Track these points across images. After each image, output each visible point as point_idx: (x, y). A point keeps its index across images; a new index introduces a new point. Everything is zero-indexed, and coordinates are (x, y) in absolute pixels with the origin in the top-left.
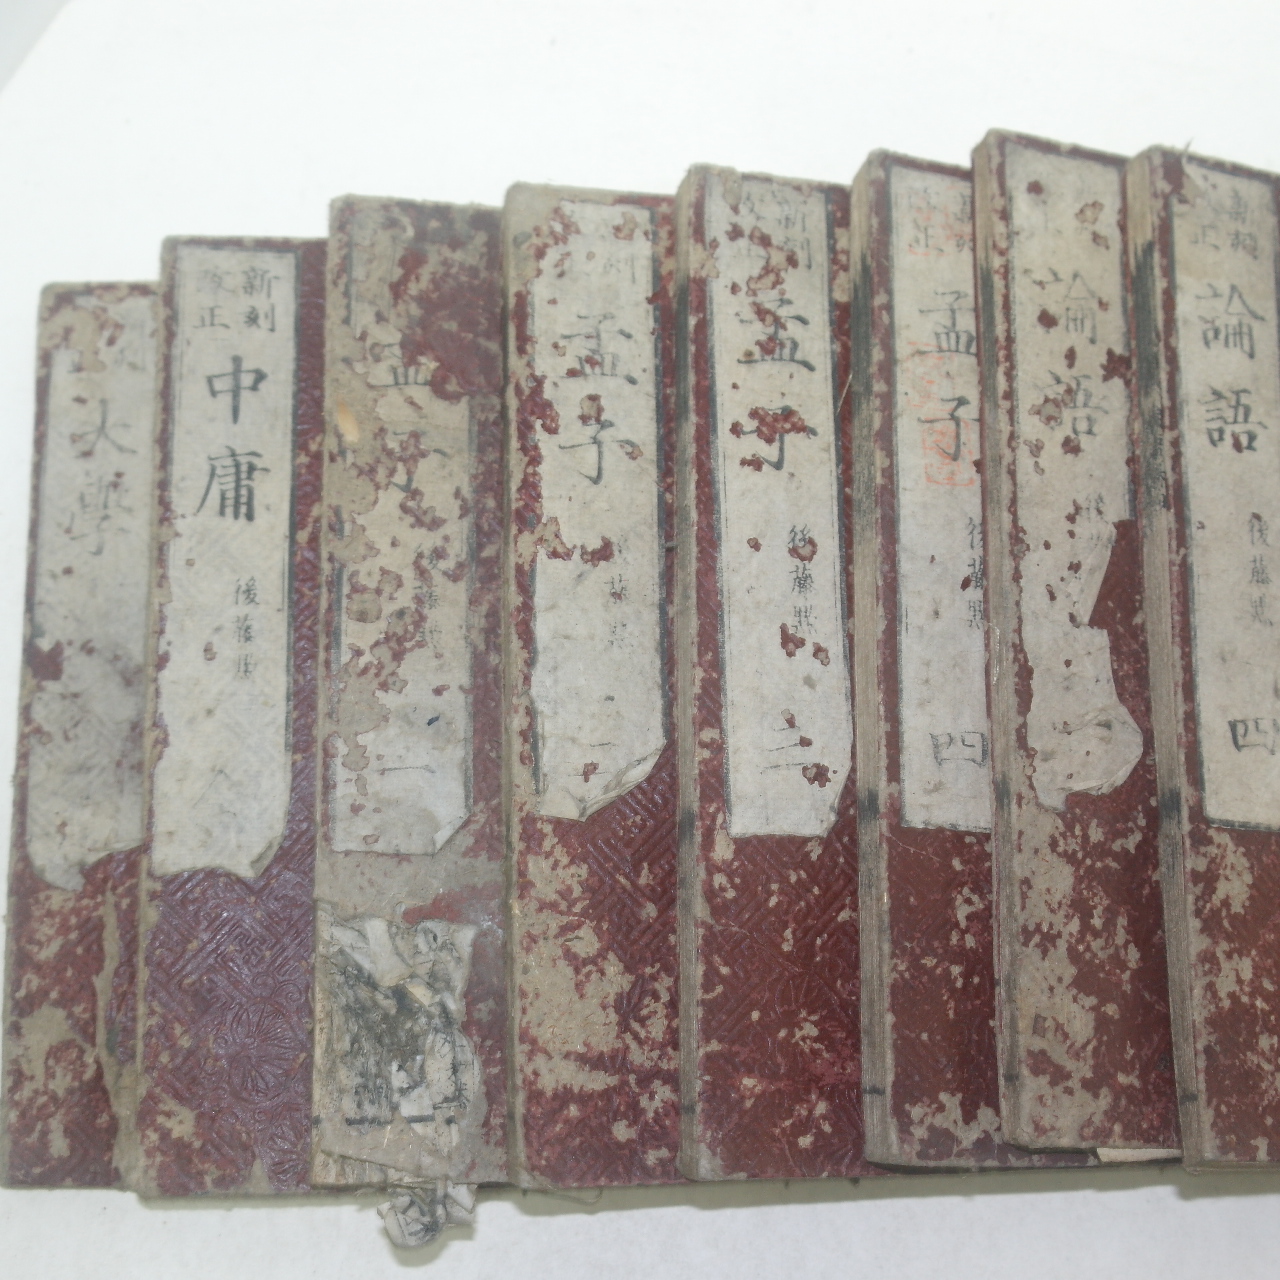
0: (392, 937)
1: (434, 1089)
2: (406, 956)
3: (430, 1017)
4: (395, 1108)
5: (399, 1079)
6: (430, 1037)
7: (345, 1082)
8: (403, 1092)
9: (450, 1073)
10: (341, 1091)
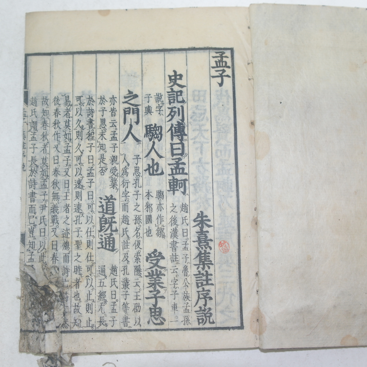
0: (43, 269)
1: (56, 321)
2: (47, 276)
3: (56, 296)
4: (44, 327)
5: (45, 317)
6: (56, 303)
7: (29, 318)
8: (47, 322)
9: (62, 315)
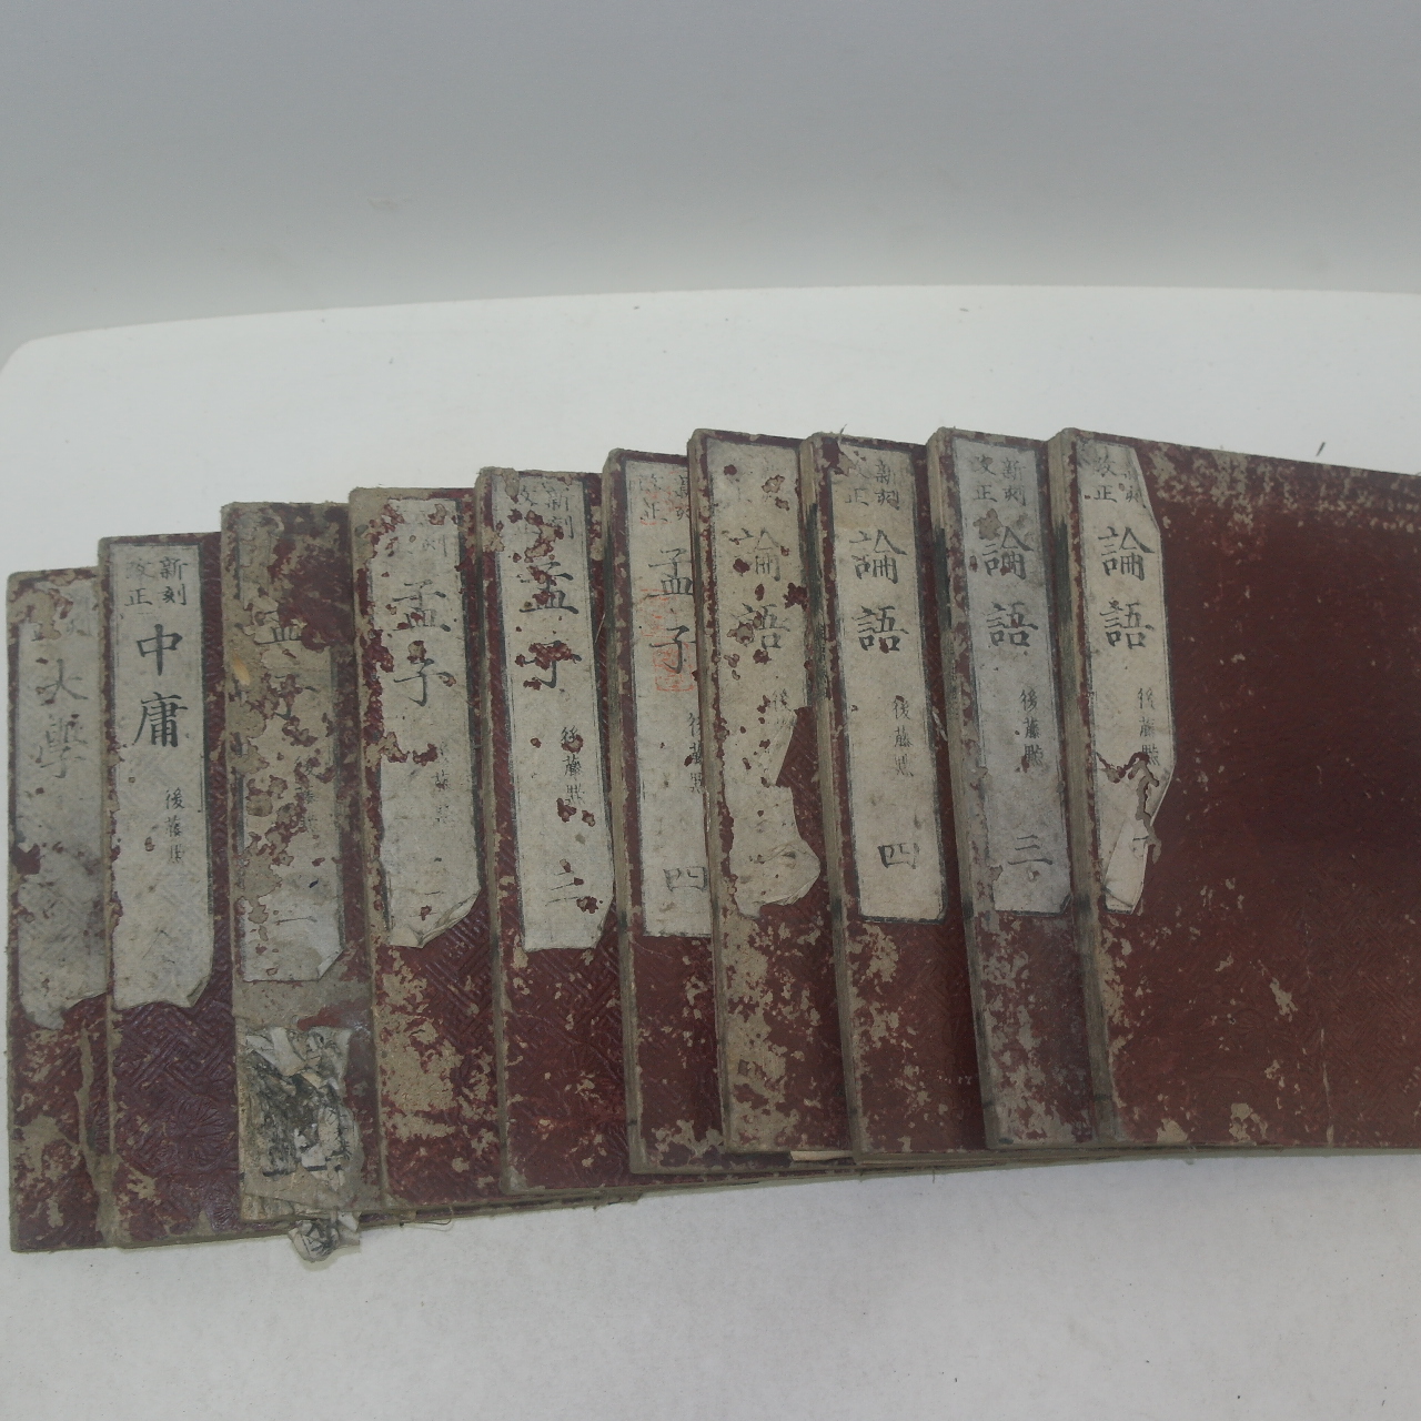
0: (290, 1040)
1: (325, 1147)
2: (300, 1052)
3: (320, 1095)
4: (298, 1161)
5: (300, 1141)
6: (321, 1110)
7: (261, 1146)
8: (303, 1149)
9: (336, 1135)
10: (259, 1153)
